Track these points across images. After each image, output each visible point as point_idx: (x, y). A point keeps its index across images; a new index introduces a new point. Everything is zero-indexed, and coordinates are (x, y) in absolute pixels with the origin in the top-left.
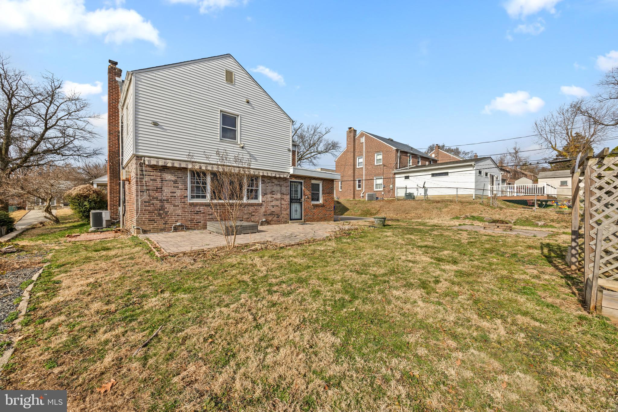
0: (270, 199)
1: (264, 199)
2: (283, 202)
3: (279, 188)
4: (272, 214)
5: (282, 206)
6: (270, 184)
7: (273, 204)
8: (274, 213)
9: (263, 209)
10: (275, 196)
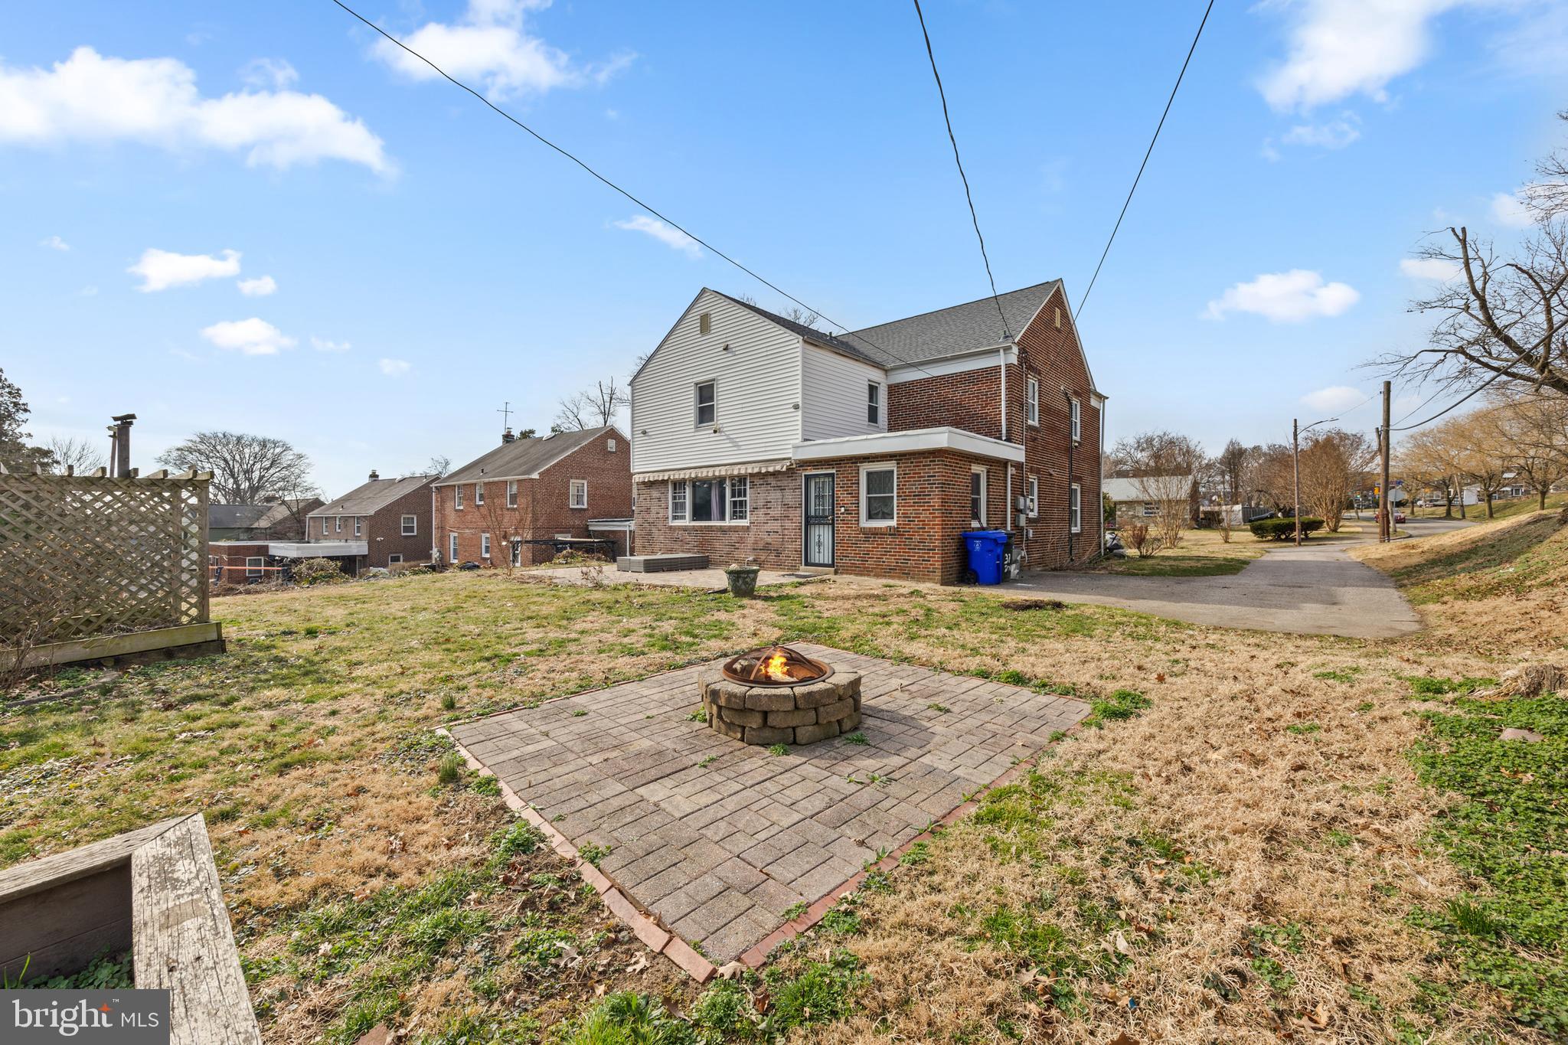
0: (762, 518)
1: (754, 518)
2: (788, 524)
3: (778, 494)
4: (767, 547)
5: (786, 532)
6: (763, 488)
7: (768, 527)
8: (770, 547)
9: (751, 539)
10: (772, 512)
